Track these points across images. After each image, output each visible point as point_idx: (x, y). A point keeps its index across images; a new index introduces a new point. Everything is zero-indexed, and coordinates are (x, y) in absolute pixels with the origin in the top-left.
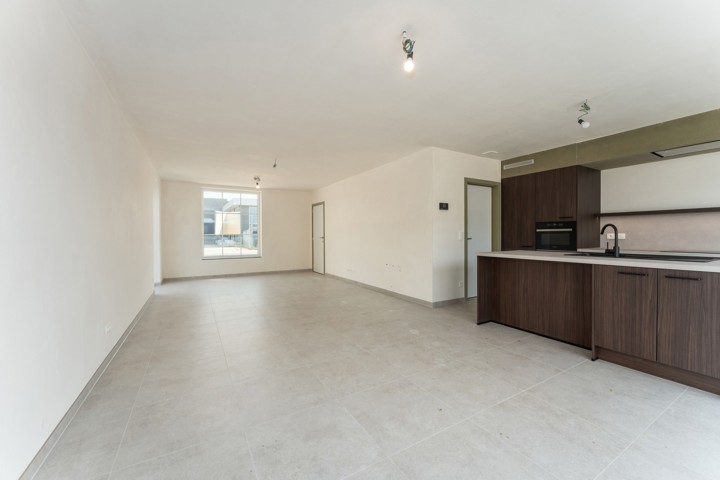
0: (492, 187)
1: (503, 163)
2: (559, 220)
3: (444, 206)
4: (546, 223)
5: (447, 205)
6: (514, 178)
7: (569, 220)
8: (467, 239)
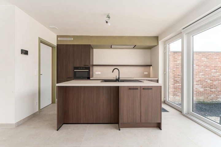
0: (52, 47)
1: (58, 36)
2: (83, 66)
3: (25, 52)
4: (78, 67)
5: (27, 51)
6: (64, 45)
7: (87, 66)
8: (40, 75)
